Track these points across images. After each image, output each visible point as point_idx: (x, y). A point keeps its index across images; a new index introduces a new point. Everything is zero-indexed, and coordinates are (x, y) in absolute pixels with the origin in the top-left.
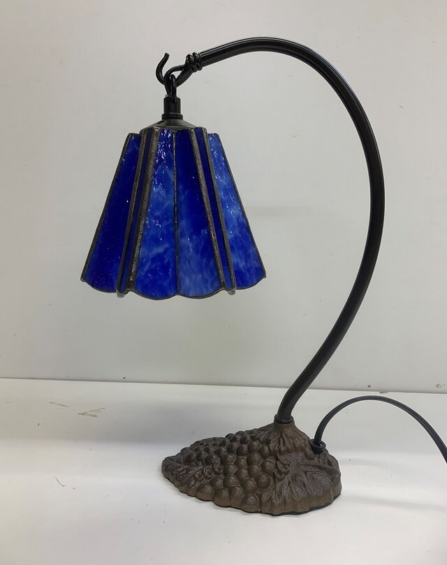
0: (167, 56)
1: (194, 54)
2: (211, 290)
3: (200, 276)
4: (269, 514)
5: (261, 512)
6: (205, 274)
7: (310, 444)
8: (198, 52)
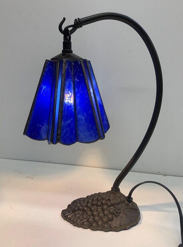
0: (64, 19)
1: (78, 19)
2: (94, 140)
3: (89, 133)
4: (115, 231)
5: (111, 231)
6: (91, 132)
7: (127, 199)
8: (81, 18)
